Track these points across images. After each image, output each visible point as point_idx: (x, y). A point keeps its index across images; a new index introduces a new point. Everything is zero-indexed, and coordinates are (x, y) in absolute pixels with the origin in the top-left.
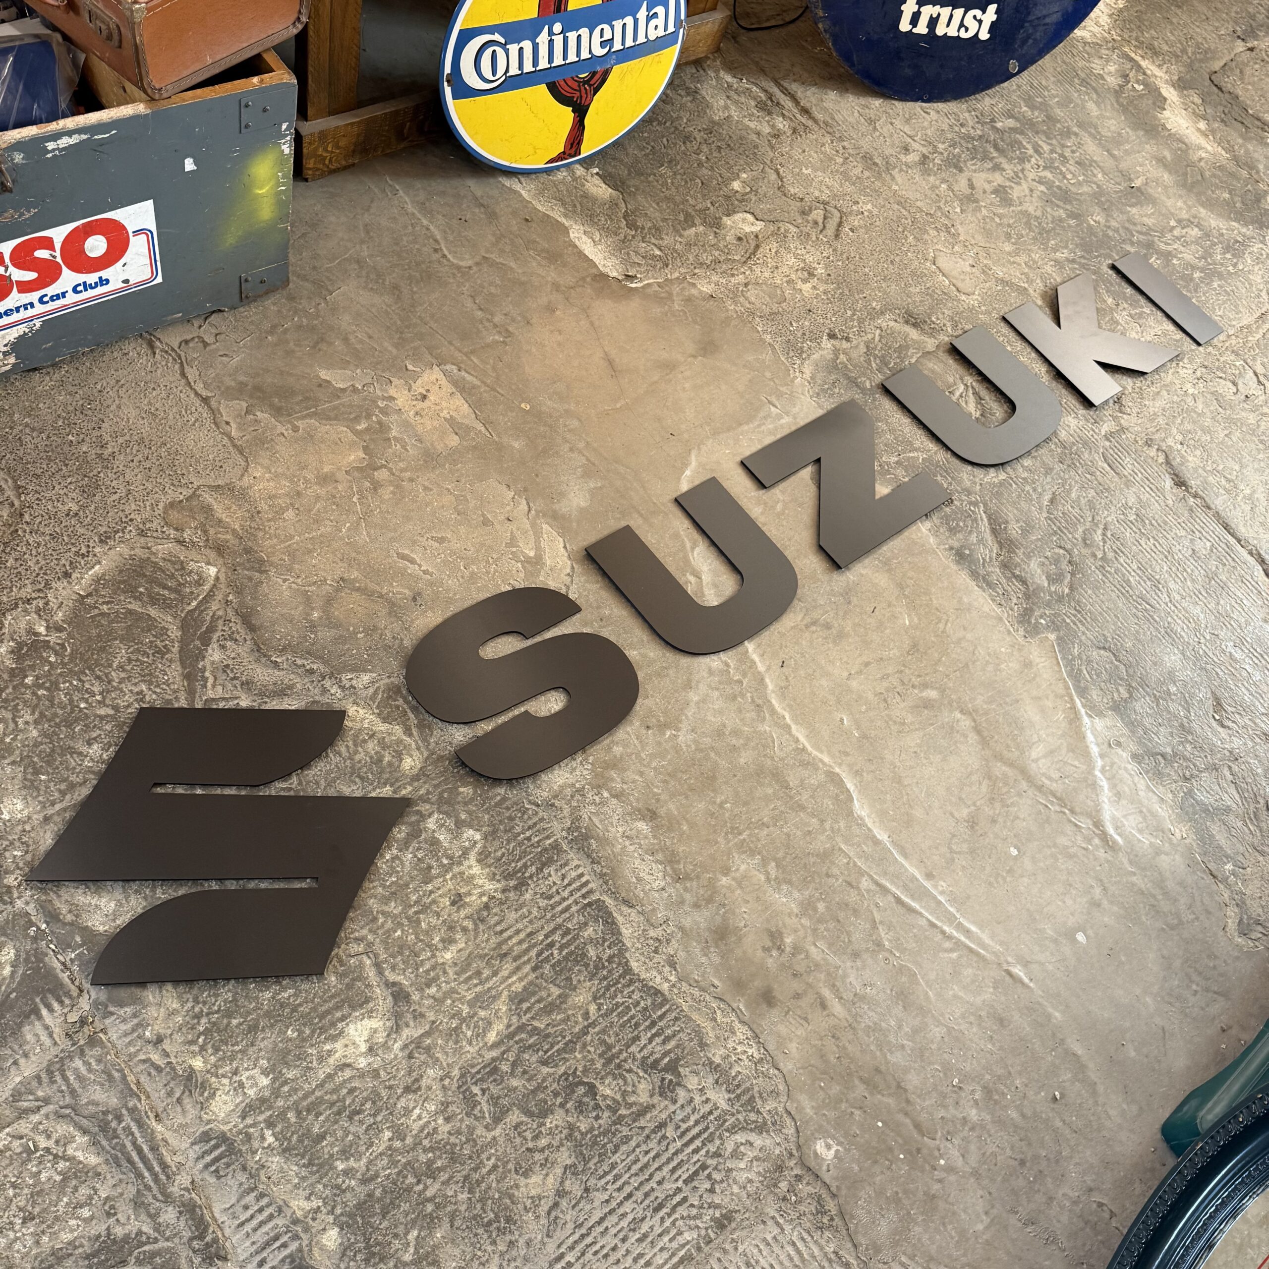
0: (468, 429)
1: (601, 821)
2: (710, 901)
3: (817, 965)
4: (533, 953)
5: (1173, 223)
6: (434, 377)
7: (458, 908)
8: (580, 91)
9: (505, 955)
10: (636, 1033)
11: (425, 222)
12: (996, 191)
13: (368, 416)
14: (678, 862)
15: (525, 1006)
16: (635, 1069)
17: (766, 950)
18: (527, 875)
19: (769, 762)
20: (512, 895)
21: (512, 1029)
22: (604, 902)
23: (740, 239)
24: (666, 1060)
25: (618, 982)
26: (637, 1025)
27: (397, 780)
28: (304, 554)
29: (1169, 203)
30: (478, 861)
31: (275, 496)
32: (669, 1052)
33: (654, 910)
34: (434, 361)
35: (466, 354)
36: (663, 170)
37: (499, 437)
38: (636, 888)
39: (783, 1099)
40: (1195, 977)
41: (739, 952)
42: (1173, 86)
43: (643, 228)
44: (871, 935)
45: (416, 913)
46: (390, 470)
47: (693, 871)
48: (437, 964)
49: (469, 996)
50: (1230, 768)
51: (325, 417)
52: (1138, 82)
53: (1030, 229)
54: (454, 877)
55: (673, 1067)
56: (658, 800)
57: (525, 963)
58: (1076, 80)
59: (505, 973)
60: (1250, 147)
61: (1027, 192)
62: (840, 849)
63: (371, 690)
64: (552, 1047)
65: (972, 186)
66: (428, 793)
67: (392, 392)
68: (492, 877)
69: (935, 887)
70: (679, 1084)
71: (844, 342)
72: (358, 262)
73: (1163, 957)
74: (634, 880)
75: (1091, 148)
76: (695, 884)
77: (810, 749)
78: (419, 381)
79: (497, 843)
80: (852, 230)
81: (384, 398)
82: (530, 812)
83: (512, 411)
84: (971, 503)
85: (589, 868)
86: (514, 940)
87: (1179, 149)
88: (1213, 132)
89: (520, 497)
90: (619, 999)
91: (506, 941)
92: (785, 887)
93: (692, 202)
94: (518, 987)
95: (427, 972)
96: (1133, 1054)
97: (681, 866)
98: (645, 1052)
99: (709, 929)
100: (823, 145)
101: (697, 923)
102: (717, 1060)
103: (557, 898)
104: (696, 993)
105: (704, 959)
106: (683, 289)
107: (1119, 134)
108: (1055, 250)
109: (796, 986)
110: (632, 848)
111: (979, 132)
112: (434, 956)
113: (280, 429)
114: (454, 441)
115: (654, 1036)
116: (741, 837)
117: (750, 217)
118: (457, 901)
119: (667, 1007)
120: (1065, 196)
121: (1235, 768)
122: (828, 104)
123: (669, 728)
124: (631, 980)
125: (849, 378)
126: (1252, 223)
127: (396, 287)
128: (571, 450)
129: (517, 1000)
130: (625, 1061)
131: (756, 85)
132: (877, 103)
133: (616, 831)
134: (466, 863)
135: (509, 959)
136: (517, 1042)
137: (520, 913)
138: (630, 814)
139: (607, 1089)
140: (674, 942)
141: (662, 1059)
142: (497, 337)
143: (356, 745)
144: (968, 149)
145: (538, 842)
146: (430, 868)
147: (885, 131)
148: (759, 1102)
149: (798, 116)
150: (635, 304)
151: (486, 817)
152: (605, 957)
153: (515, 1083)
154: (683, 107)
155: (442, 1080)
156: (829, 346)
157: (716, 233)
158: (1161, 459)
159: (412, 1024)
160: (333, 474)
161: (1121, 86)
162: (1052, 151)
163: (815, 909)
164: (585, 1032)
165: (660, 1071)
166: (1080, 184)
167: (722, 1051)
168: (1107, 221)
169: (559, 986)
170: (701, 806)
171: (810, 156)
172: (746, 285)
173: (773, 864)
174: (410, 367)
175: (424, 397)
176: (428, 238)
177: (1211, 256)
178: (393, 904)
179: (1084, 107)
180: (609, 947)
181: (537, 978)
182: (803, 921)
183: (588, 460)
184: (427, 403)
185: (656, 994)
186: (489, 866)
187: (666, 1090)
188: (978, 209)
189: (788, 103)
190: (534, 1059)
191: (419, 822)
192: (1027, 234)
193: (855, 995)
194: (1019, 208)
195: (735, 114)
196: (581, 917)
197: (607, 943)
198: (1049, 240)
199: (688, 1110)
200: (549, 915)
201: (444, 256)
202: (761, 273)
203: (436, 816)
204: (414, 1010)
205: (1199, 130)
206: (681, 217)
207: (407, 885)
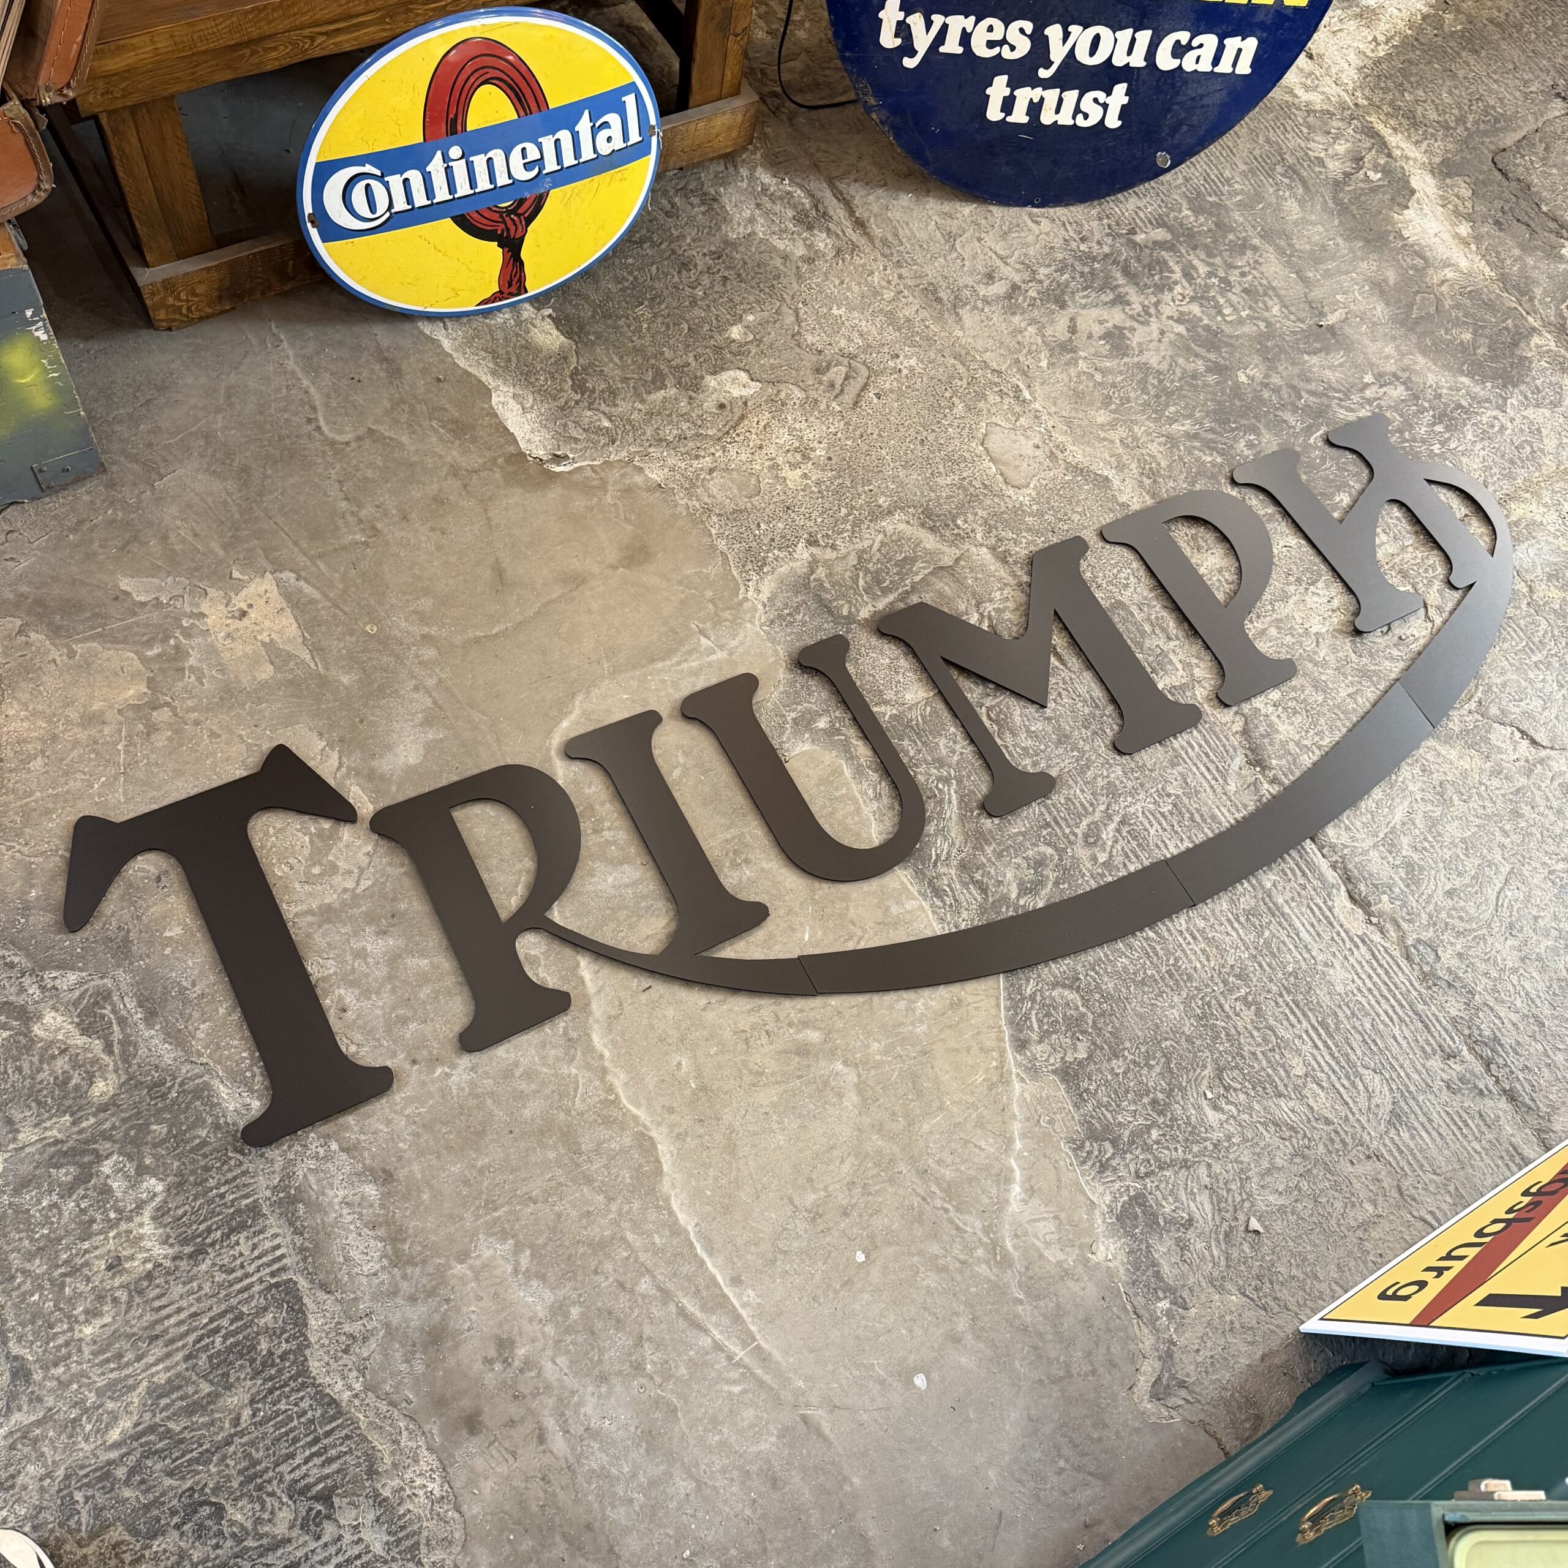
0: (290, 656)
1: (318, 1181)
2: (431, 1293)
3: (548, 1387)
4: (191, 1339)
5: (1368, 378)
6: (265, 587)
7: (114, 1275)
8: (505, 222)
9: (157, 1337)
10: (292, 1449)
11: (306, 383)
12: (1107, 336)
13: (165, 639)
14: (404, 1241)
15: (164, 1402)
16: (279, 1492)
17: (488, 1361)
18: (208, 1241)
19: (562, 1116)
20: (184, 1264)
21: (140, 1428)
22: (296, 1283)
23: (722, 406)
24: (320, 1486)
25: (286, 1385)
26: (295, 1440)
27: (80, 1109)
28: (40, 815)
29: (1372, 348)
30: (154, 1219)
31: (25, 741)
32: (327, 1476)
33: (356, 1299)
34: (269, 567)
35: (311, 559)
36: (640, 311)
37: (327, 669)
38: (340, 1269)
39: (456, 1549)
40: (1067, 1451)
41: (451, 1362)
42: (1432, 172)
43: (593, 391)
44: (630, 1355)
45: (64, 1275)
46: (174, 710)
47: (420, 1253)
48: (73, 1340)
49: (101, 1382)
50: (1209, 1166)
51: (112, 639)
52: (1375, 168)
53: (1145, 391)
54: (119, 1235)
55: (326, 1498)
56: (400, 1158)
57: (177, 1350)
58: (1279, 169)
59: (150, 1359)
60: (1530, 261)
61: (1156, 335)
62: (623, 1239)
63: (77, 993)
64: (183, 1456)
65: (1073, 329)
66: (113, 1128)
67: (205, 607)
68: (165, 1241)
69: (739, 1296)
70: (328, 1517)
71: (829, 550)
72: (206, 437)
73: (1030, 1419)
74: (341, 1259)
75: (1273, 268)
76: (418, 1269)
77: (624, 1101)
78: (243, 593)
79: (181, 1198)
80: (878, 396)
81: (192, 615)
82: (232, 1162)
83: (351, 635)
84: (939, 779)
85: (289, 1239)
86: (172, 1321)
87: (1414, 267)
88: (1478, 238)
89: (332, 749)
90: (282, 1406)
91: (160, 1321)
92: (535, 1283)
93: (668, 354)
94: (162, 1379)
95: (58, 1348)
96: (946, 1543)
97: (406, 1247)
98: (297, 1474)
99: (422, 1330)
100: (872, 273)
101: (407, 1321)
102: (386, 1493)
103: (239, 1273)
104: (383, 1407)
105: (403, 1367)
106: (623, 476)
107: (1324, 247)
108: (1172, 421)
109: (514, 1410)
110: (350, 1218)
111: (1106, 249)
112: (71, 1329)
113: (54, 654)
114: (266, 672)
115: (312, 1455)
116: (496, 1214)
117: (743, 376)
118: (115, 1265)
119: (340, 1421)
120: (1212, 339)
121: (1217, 1168)
122: (895, 214)
123: (442, 1064)
124: (303, 1384)
125: (820, 600)
126: (1493, 378)
127: (245, 469)
128: (416, 688)
129: (156, 1393)
130: (269, 1482)
131: (802, 187)
132: (967, 210)
133: (336, 1194)
134: (137, 1220)
135: (160, 1342)
136: (142, 1445)
137: (188, 1287)
138: (358, 1174)
139: (238, 1514)
140: (372, 1340)
141: (315, 1484)
142: (358, 537)
143: (41, 1061)
144: (1082, 274)
145: (233, 1201)
146: (92, 1221)
147: (967, 253)
148: (423, 1549)
149: (849, 231)
150: (555, 493)
151: (176, 1164)
152: (279, 1352)
153: (127, 1493)
154: (691, 219)
155: (41, 1480)
156: (806, 555)
157: (691, 398)
158: (1238, 726)
159: (25, 1408)
160: (102, 712)
161: (1347, 175)
162: (1210, 275)
163: (566, 1315)
164: (228, 1442)
165: (311, 1499)
166: (1241, 322)
167: (396, 1483)
168: (1267, 376)
169: (211, 1382)
170: (456, 1169)
171: (849, 289)
172: (711, 471)
173: (528, 1252)
174: (236, 574)
175: (244, 614)
176: (303, 403)
177: (1411, 427)
178: (37, 1262)
179: (1278, 208)
180: (287, 1341)
181: (187, 1369)
182: (546, 1329)
183: (435, 703)
184: (246, 621)
185: (329, 1404)
186: (165, 1226)
187: (310, 1524)
188: (1074, 362)
189: (838, 211)
190: (158, 1466)
191: (91, 1163)
192: (1137, 398)
193: (587, 1429)
194: (1136, 359)
195: (760, 230)
196: (262, 1300)
197: (285, 1336)
198: (1167, 405)
199: (332, 1550)
200: (223, 1293)
201: (318, 428)
202: (738, 454)
203: (115, 1157)
204: (32, 1392)
205: (1457, 236)
206: (649, 376)
207: (59, 1240)
